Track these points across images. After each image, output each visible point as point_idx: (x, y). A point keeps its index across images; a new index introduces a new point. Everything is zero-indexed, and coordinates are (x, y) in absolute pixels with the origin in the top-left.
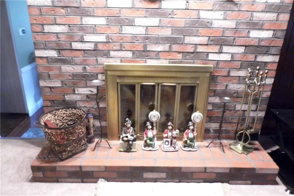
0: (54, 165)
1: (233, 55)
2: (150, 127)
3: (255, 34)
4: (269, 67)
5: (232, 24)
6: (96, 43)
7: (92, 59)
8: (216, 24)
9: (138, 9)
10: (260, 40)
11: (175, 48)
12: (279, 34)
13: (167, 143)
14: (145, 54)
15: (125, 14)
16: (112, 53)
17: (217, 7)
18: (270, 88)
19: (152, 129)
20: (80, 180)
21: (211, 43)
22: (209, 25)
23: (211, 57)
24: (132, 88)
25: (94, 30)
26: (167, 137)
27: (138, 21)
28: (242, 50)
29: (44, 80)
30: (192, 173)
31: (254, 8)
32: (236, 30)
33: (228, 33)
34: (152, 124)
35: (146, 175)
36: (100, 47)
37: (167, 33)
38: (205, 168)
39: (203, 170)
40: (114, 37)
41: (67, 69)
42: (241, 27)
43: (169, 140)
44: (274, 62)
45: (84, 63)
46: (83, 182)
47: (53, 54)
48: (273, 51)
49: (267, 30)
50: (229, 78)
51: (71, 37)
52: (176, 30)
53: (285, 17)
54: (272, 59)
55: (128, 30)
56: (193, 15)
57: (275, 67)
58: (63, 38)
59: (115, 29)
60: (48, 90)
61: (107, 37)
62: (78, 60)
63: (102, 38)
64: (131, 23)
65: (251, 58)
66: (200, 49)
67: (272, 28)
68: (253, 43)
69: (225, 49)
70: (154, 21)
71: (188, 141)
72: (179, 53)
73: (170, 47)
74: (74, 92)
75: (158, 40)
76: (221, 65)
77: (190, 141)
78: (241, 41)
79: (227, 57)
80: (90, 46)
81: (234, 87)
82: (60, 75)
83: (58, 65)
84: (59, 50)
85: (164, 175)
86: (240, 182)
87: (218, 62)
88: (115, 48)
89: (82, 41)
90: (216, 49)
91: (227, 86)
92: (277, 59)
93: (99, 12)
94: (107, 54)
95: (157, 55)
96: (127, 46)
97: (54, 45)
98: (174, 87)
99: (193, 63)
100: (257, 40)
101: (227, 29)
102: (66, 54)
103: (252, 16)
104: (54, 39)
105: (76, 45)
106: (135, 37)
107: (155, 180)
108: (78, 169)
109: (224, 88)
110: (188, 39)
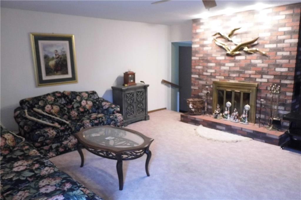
0: (187, 116)
1: (268, 80)
2: (226, 109)
3: (278, 70)
4: (289, 86)
5: (266, 65)
6: (211, 73)
7: (209, 79)
8: (259, 65)
9: (227, 60)
10: (281, 72)
11: (241, 75)
12: (291, 70)
13: (232, 118)
14: (229, 77)
15: (222, 62)
16: (217, 77)
17: (258, 58)
18: (291, 98)
19: (227, 110)
20: (194, 124)
21: (257, 73)
22: (255, 66)
23: (258, 80)
24: (223, 92)
25: (211, 68)
26: (233, 115)
27: (227, 64)
28: (272, 77)
29: (193, 86)
30: (236, 130)
31: (276, 58)
32: (268, 68)
33: (264, 69)
34: (227, 108)
35: (218, 127)
36: (213, 74)
37: (238, 69)
38: (242, 128)
39: (241, 129)
40: (218, 70)
41: (201, 82)
42: (271, 66)
43: (234, 116)
44: (291, 84)
45: (206, 80)
46: (195, 125)
47: (197, 76)
48: (289, 78)
49: (285, 67)
50: (267, 91)
51: (203, 70)
52: (241, 68)
53: (293, 62)
54: (289, 82)
55: (223, 68)
56: (248, 62)
57: (292, 86)
58: (201, 71)
59: (218, 67)
60: (194, 90)
61: (215, 71)
62: (205, 79)
63: (213, 71)
64: (224, 65)
65: (278, 81)
66: (252, 76)
67: (287, 67)
68: (278, 74)
69: (264, 76)
70: (232, 64)
71: (242, 119)
72: (243, 77)
73: (239, 75)
74: (202, 92)
75: (234, 72)
76: (262, 84)
77: (243, 119)
78: (272, 73)
79: (265, 80)
80: (209, 74)
81: (270, 96)
82: (198, 85)
83: (197, 81)
84: (199, 75)
85: (224, 128)
86: (259, 140)
87: (261, 83)
88: (218, 75)
89: (207, 72)
90: (260, 76)
91: (266, 95)
92: (293, 82)
93: (213, 61)
94: (215, 77)
95: (234, 78)
96: (222, 74)
97: (197, 73)
98: (240, 93)
99: (249, 82)
100: (280, 72)
101: (264, 67)
102: (201, 77)
103: (276, 61)
104: (198, 71)
105: (205, 73)
106: (225, 71)
107: (221, 130)
108: (194, 119)
109: (265, 96)
110: (246, 72)
